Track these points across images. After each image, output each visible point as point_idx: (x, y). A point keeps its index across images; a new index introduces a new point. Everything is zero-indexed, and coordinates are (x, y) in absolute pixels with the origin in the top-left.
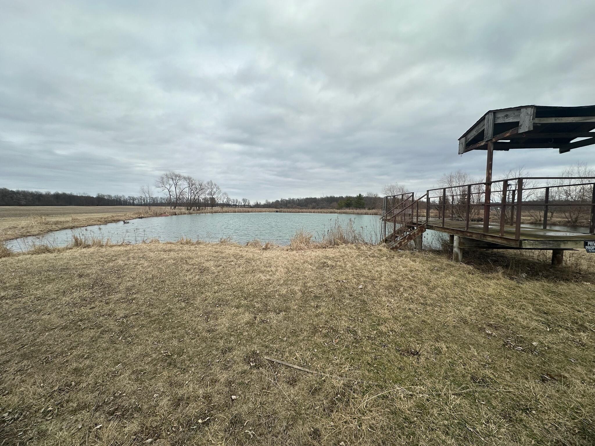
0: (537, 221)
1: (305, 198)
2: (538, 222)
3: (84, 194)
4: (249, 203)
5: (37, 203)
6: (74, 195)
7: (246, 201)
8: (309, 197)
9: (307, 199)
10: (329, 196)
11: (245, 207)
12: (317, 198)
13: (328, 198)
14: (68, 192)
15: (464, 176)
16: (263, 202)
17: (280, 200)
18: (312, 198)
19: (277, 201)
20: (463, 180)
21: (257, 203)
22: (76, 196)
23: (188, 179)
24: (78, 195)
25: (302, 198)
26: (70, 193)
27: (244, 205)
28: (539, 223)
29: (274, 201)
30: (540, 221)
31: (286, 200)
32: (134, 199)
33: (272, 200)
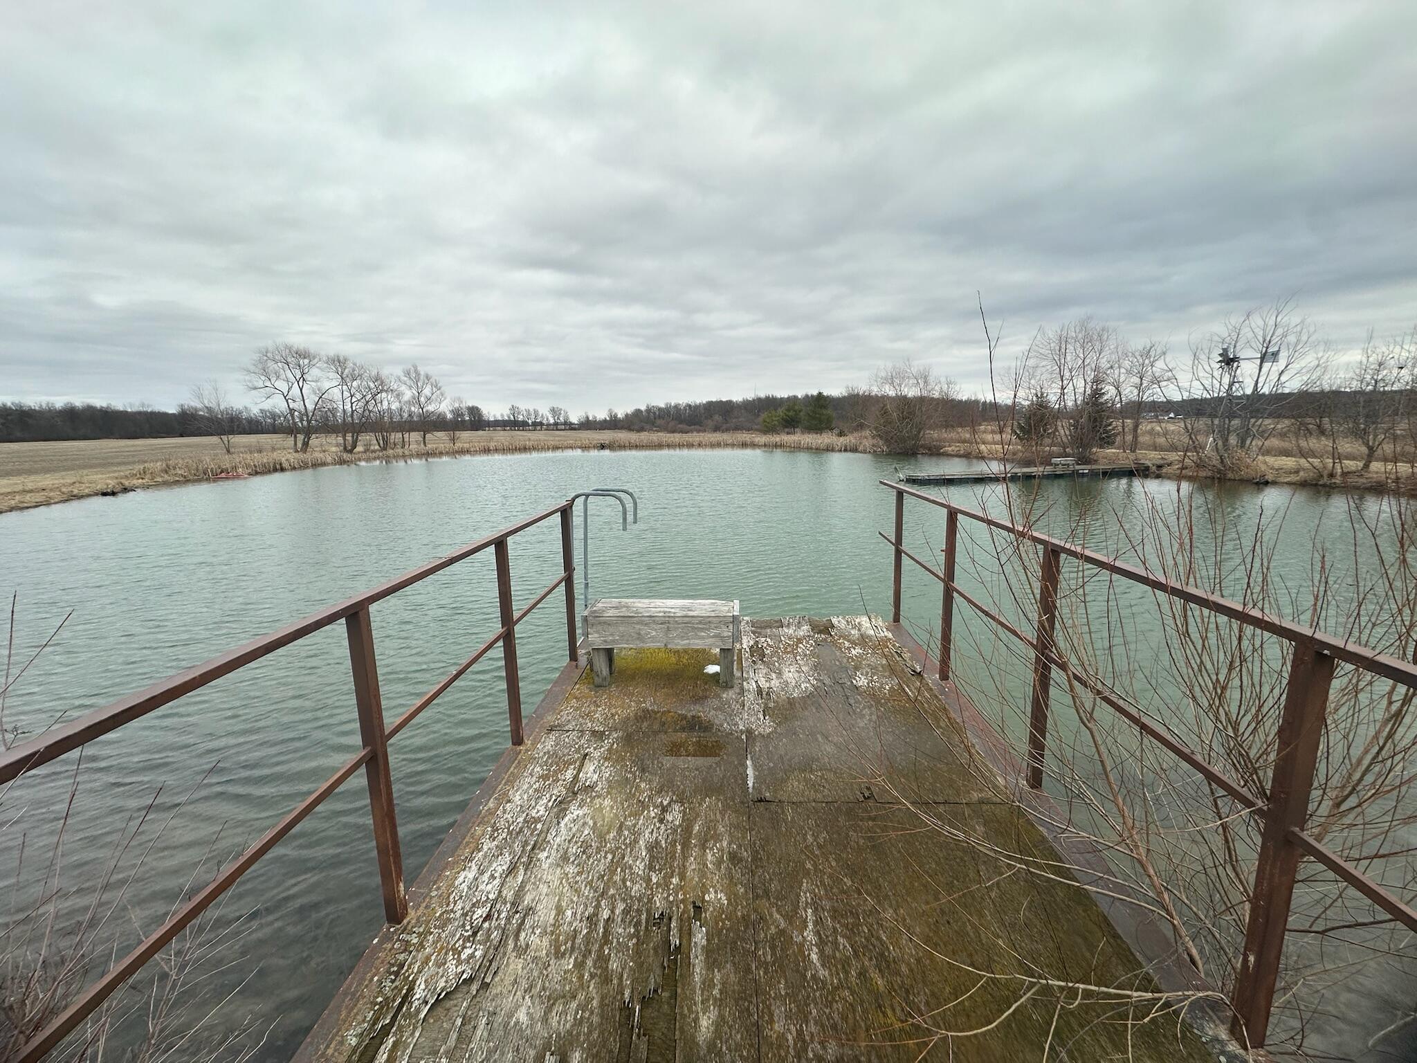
0: (1322, 476)
1: (704, 402)
2: (1325, 480)
3: (143, 405)
4: (567, 417)
5: (19, 434)
6: (117, 408)
7: (560, 414)
8: (714, 400)
9: (710, 404)
10: (762, 395)
11: (557, 430)
12: (734, 400)
13: (759, 399)
14: (99, 402)
15: (1100, 336)
16: (601, 415)
17: (643, 408)
18: (721, 401)
19: (638, 412)
20: (1098, 346)
21: (587, 418)
22: (122, 412)
23: (338, 363)
24: (129, 410)
25: (698, 402)
26: (104, 405)
27: (556, 424)
28: (1329, 482)
29: (630, 410)
30: (1332, 475)
31: (660, 409)
32: (274, 416)
33: (622, 410)
